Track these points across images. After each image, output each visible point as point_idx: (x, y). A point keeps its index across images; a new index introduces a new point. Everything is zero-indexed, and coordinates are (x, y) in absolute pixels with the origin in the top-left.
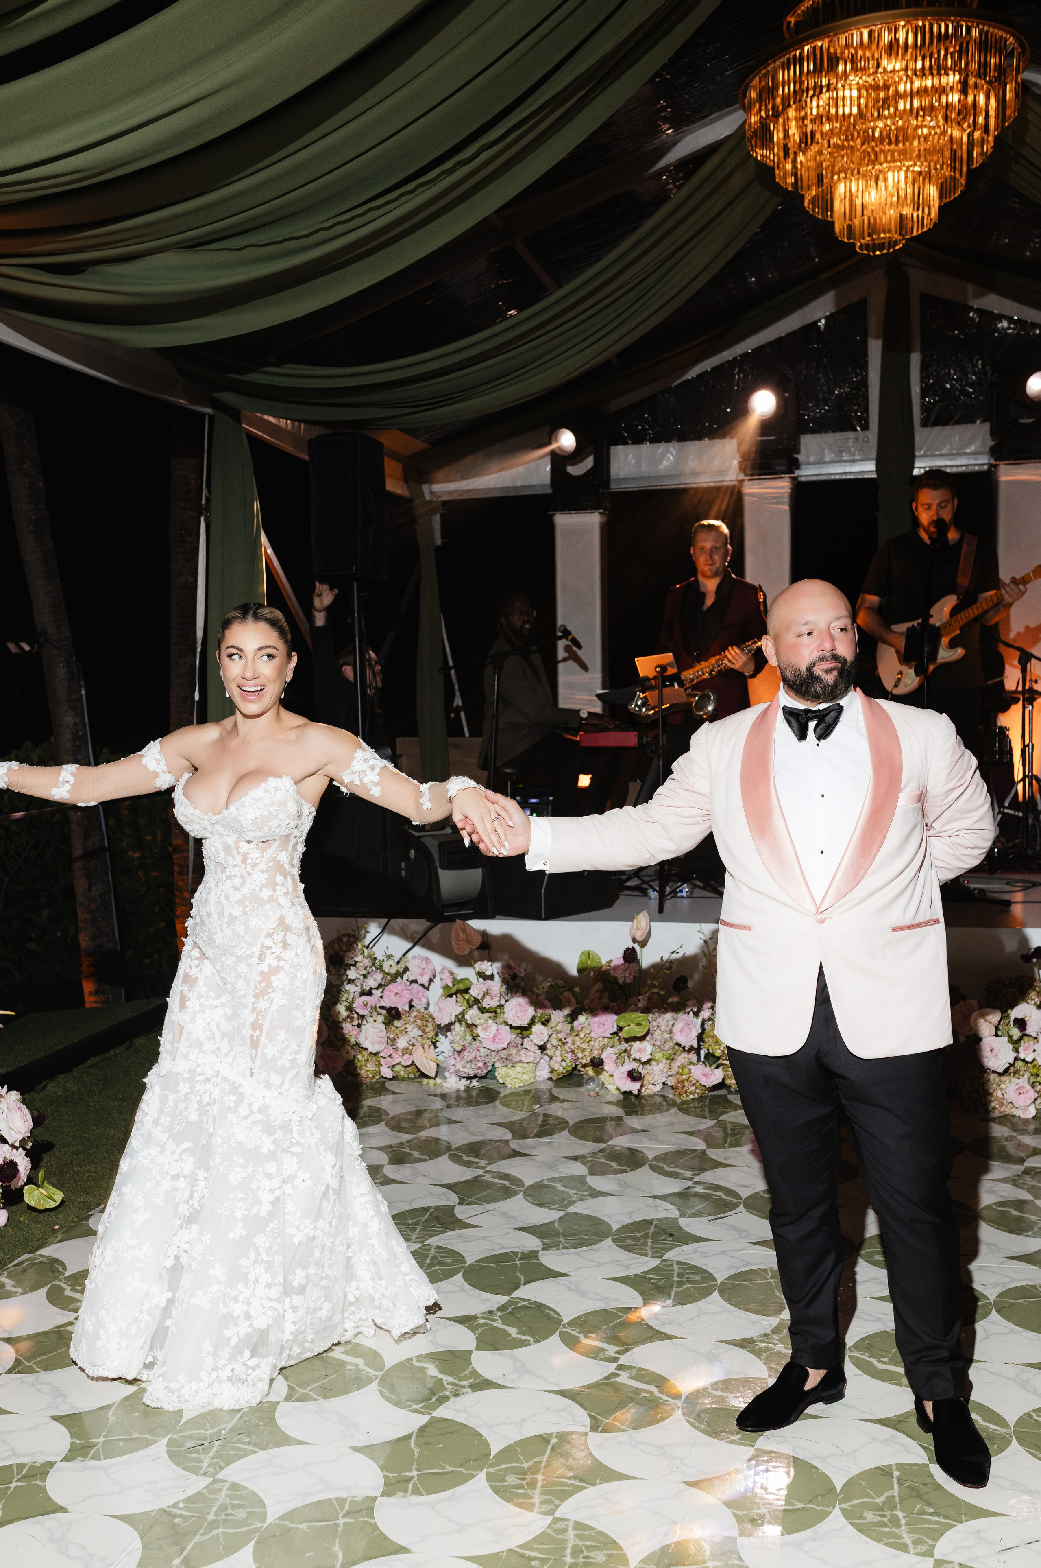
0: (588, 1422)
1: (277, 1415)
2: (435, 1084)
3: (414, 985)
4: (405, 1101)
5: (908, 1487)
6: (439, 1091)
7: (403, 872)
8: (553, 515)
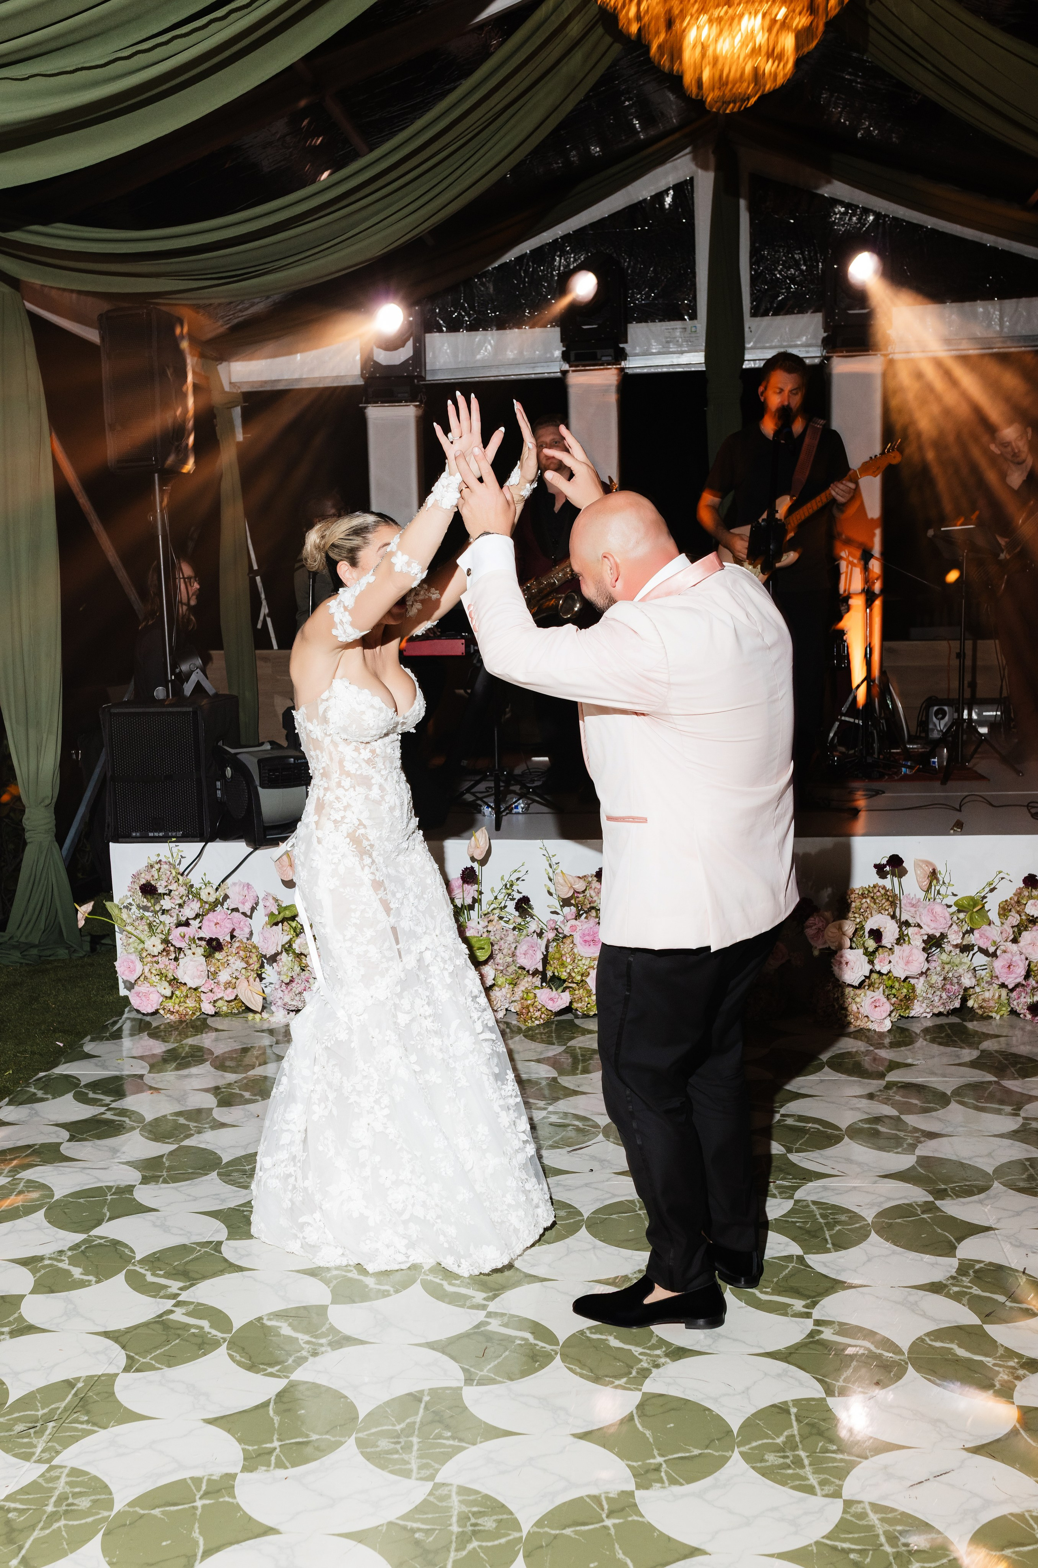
0: (461, 1376)
1: (117, 1388)
2: (262, 1019)
3: (235, 914)
4: (230, 1038)
5: (807, 1424)
6: (266, 1026)
7: (219, 793)
8: (365, 408)
